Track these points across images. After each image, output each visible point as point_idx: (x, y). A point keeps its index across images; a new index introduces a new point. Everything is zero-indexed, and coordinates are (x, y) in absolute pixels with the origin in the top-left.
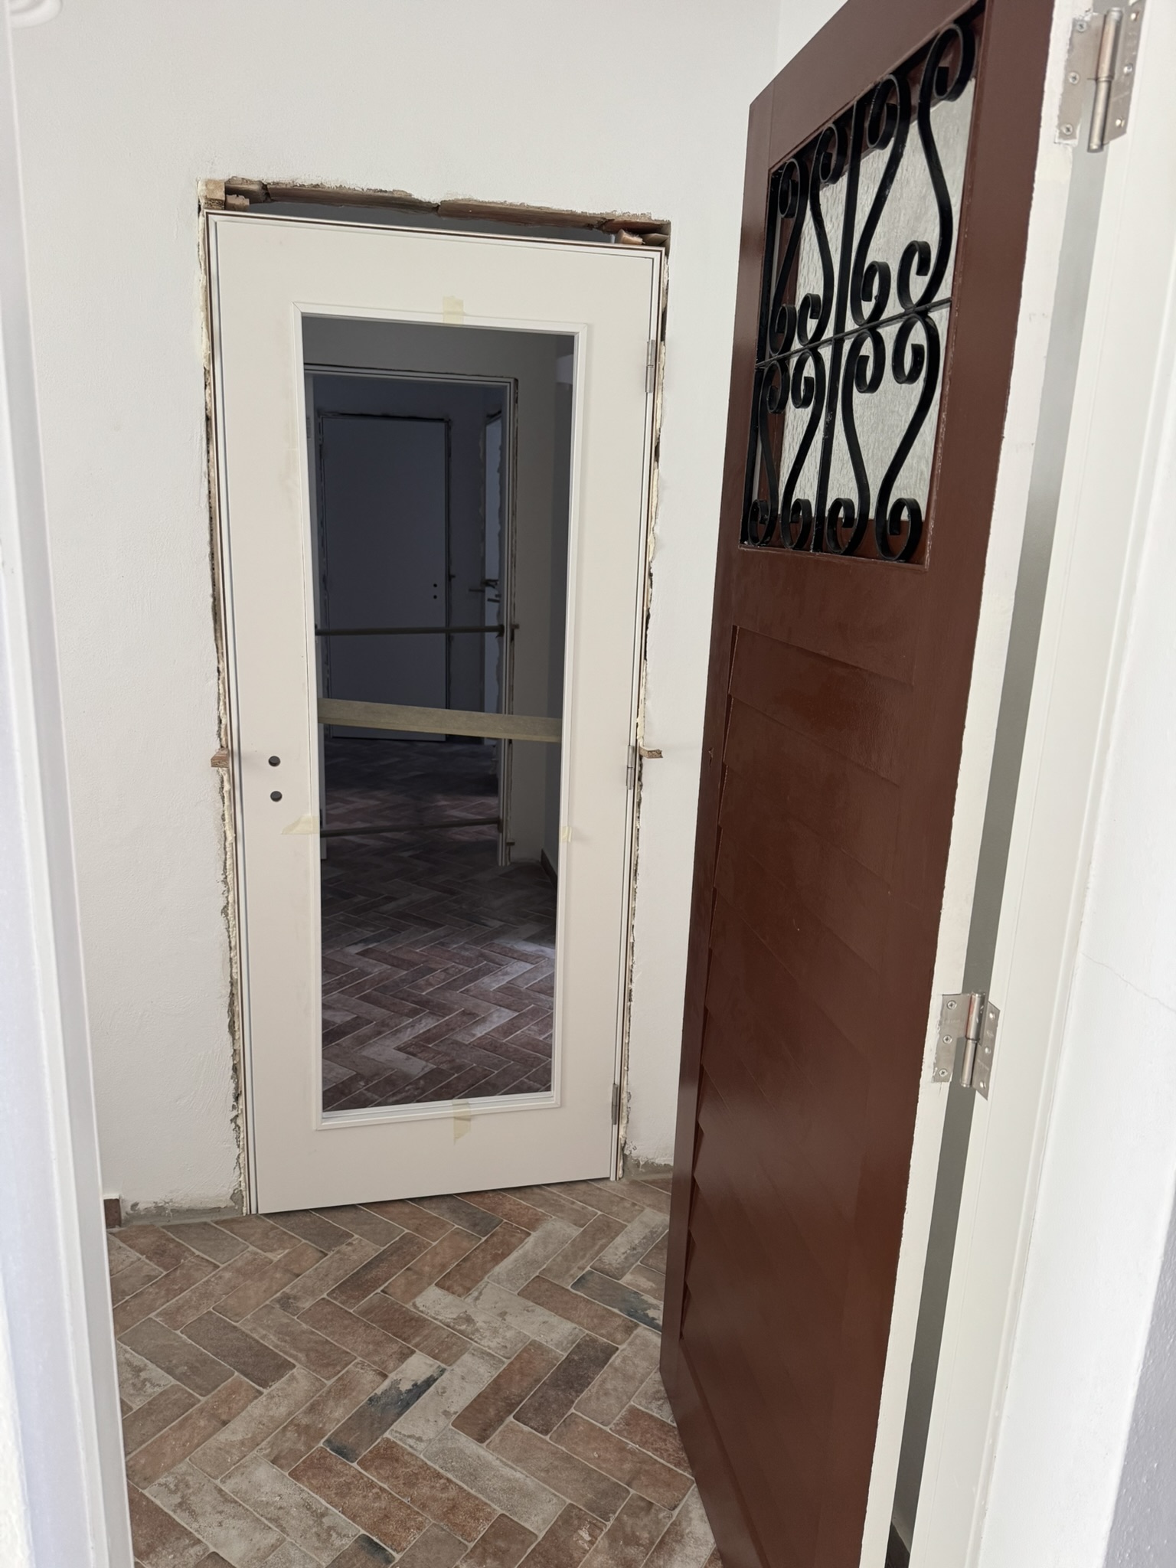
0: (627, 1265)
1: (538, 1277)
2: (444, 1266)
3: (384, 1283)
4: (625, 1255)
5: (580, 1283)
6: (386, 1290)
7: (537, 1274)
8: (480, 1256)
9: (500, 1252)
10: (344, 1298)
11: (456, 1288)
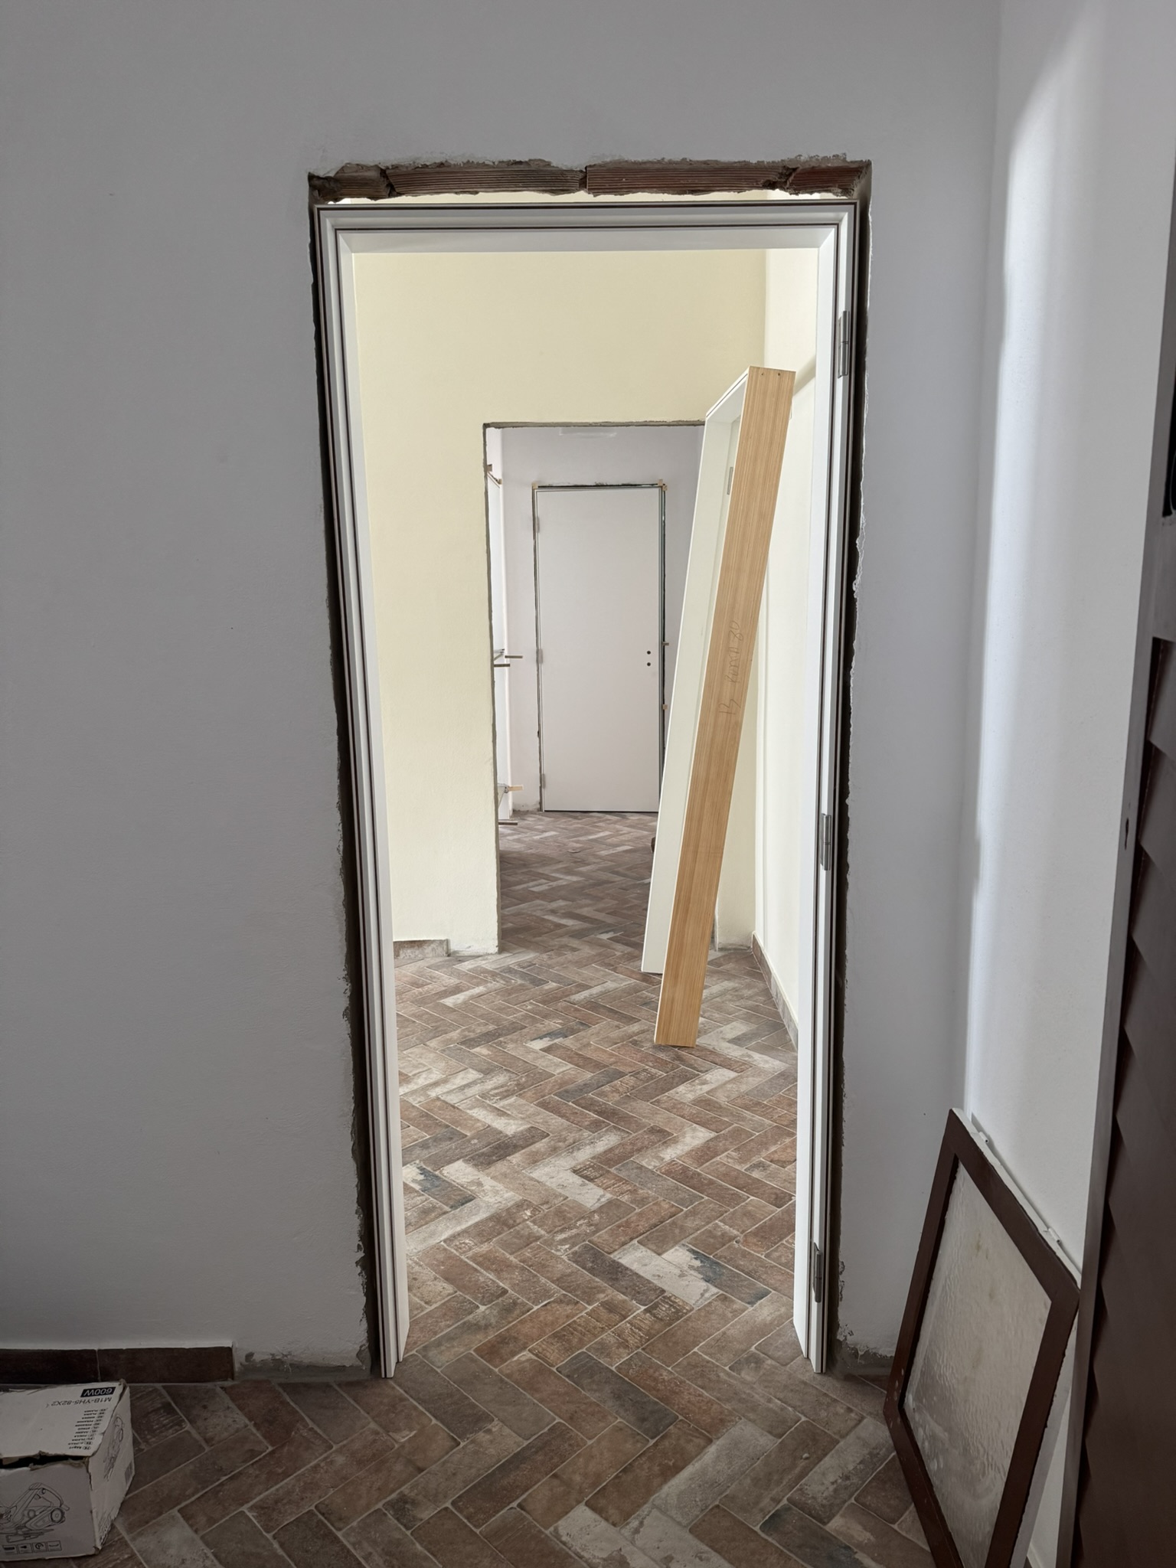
0: (838, 1501)
1: (717, 1506)
2: (598, 1477)
3: (523, 1494)
4: (835, 1486)
5: (773, 1523)
6: (524, 1504)
7: (717, 1503)
8: (646, 1466)
9: (671, 1463)
10: (472, 1510)
11: (612, 1511)
